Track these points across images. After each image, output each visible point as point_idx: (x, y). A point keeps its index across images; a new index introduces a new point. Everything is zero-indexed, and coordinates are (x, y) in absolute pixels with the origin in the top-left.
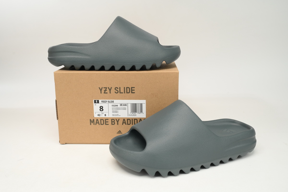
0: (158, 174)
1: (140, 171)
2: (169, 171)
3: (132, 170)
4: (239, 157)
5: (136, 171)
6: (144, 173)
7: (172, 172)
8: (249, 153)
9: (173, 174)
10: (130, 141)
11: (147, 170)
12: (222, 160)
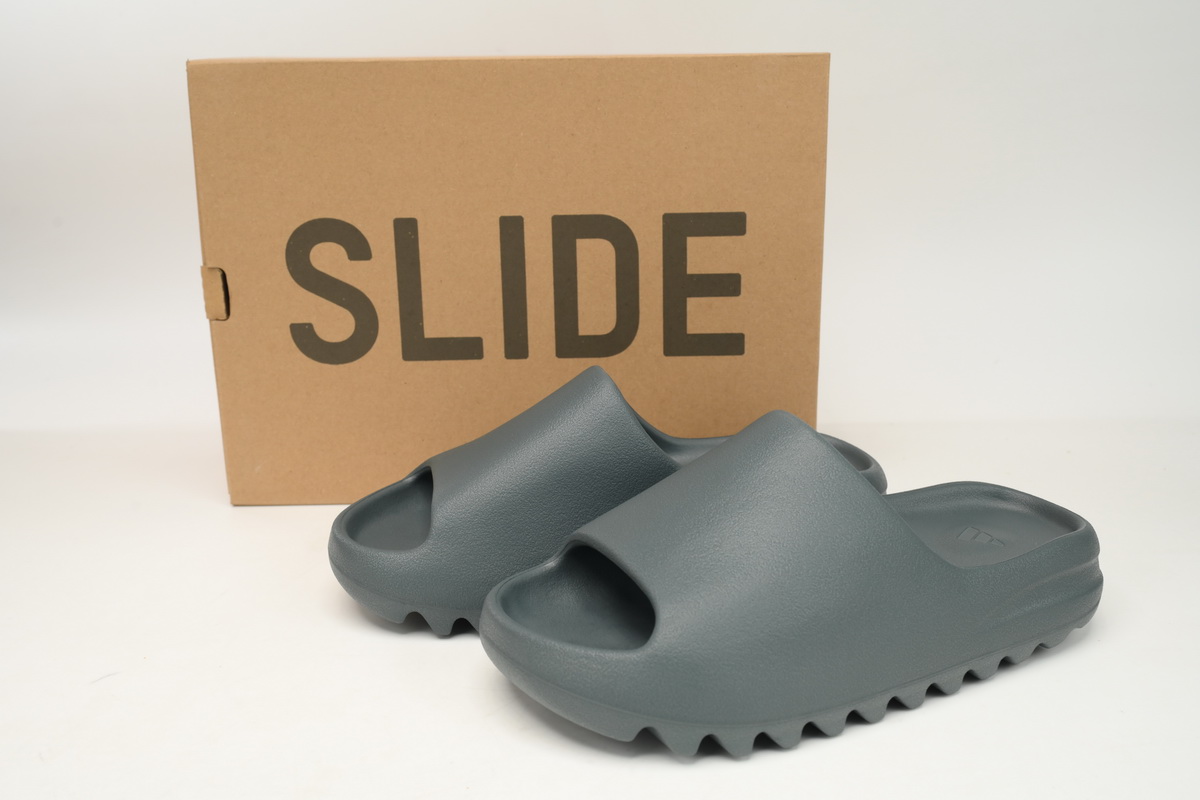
0: (711, 747)
1: (631, 737)
2: (761, 731)
3: (596, 731)
4: (1040, 650)
5: (612, 737)
6: (648, 742)
7: (773, 733)
8: (1077, 630)
9: (777, 741)
10: (568, 600)
11: (664, 732)
12: (971, 668)
